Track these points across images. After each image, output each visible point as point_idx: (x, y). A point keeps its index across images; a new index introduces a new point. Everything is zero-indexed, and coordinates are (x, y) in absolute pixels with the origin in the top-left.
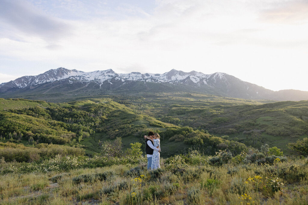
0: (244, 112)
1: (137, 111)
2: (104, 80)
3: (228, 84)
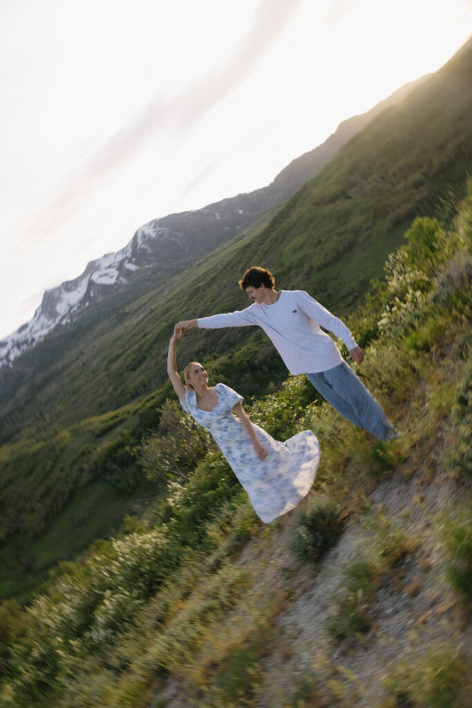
3: (176, 237)
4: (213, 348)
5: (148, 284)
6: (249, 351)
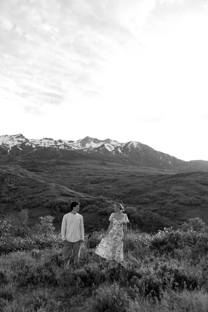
0: (158, 182)
1: (48, 179)
2: (13, 145)
3: (142, 153)
4: (123, 198)
5: (121, 160)
6: (133, 210)
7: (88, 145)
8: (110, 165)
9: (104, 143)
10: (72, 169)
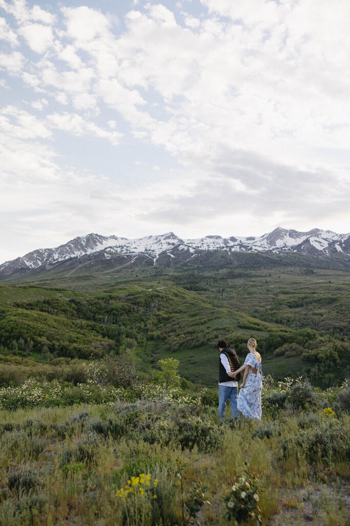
1: (216, 302)
2: (161, 251)
7: (279, 243)
8: (321, 273)
9: (309, 236)
10: (255, 283)
